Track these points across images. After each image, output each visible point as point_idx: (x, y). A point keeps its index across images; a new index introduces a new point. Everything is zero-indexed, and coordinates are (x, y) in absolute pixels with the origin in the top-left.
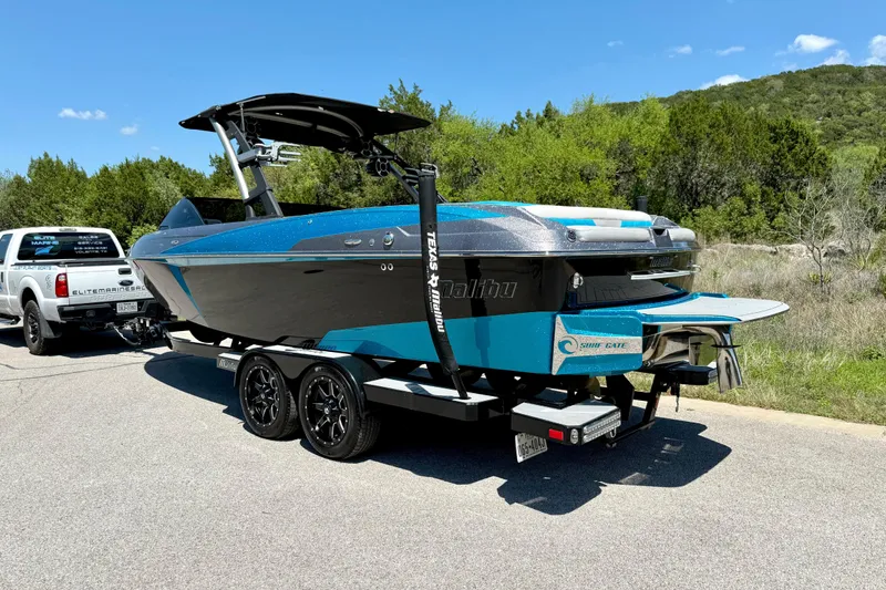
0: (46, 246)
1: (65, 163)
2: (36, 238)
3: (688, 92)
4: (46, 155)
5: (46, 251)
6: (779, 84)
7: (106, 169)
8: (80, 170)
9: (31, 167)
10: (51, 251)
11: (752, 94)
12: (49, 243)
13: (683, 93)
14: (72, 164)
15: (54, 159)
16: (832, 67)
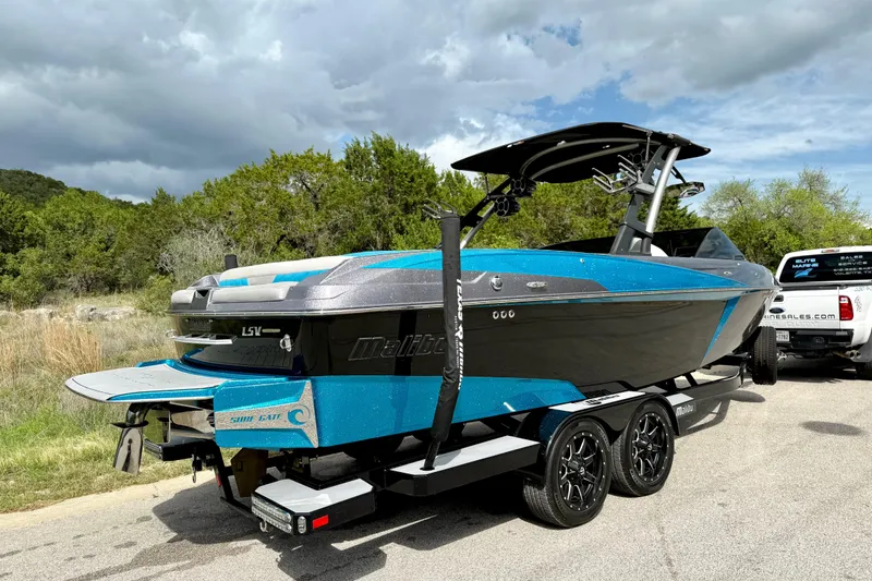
0: (806, 268)
2: (797, 261)
5: (805, 273)
10: (810, 274)
12: (808, 265)
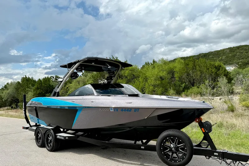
1: (30, 78)
3: (202, 54)
4: (26, 76)
6: (228, 51)
7: (40, 79)
8: (34, 79)
9: (22, 79)
11: (221, 54)
13: (201, 54)
14: (32, 78)
15: (28, 77)
16: (243, 46)
